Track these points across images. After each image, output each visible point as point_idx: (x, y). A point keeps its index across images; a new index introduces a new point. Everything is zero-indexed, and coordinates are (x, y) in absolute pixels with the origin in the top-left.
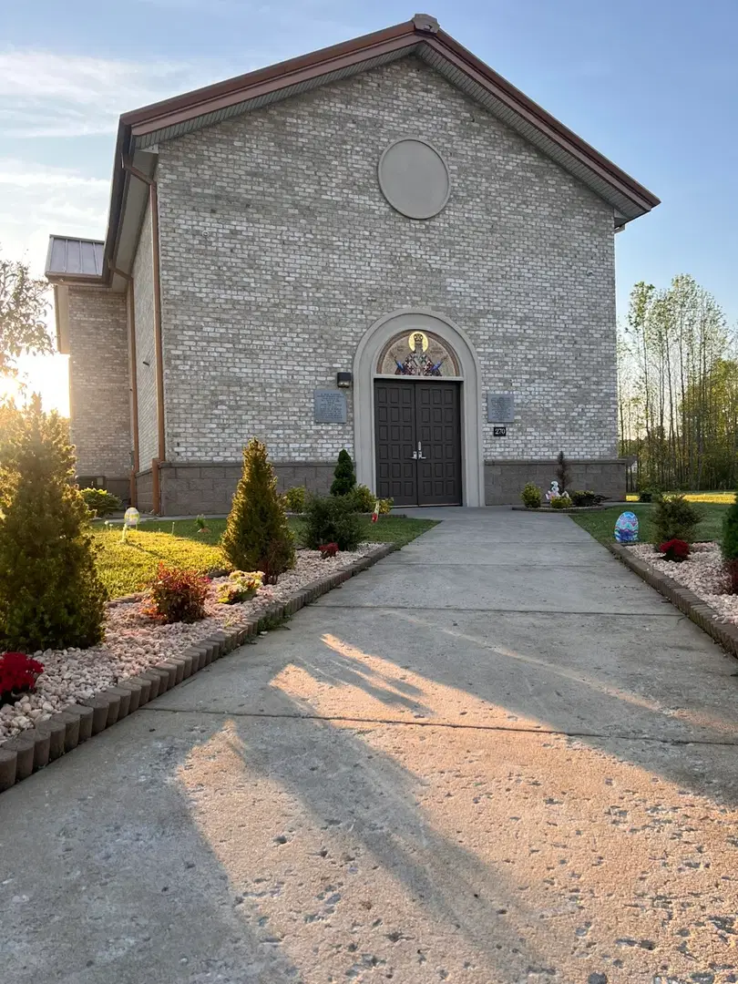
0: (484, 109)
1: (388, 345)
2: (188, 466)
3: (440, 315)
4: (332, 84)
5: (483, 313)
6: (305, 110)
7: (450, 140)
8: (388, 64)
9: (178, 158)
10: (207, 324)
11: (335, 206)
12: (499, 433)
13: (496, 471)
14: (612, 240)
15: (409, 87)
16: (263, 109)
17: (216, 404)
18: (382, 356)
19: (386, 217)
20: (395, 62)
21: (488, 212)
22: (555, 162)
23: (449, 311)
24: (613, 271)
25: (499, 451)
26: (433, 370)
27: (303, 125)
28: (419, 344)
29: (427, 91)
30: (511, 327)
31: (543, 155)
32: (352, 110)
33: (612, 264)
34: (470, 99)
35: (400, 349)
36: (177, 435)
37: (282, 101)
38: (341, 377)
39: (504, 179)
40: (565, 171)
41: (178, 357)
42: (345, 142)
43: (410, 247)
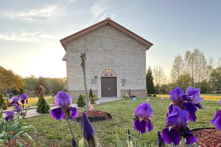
0: (121, 31)
1: (104, 71)
2: (71, 91)
3: (113, 66)
4: (94, 30)
5: (120, 65)
6: (89, 35)
7: (115, 37)
8: (104, 26)
9: (69, 45)
10: (74, 70)
11: (95, 50)
12: (123, 85)
13: (123, 92)
14: (145, 52)
15: (107, 29)
16: (83, 36)
17: (75, 82)
18: (102, 73)
19: (103, 51)
20: (105, 25)
21: (122, 49)
22: (134, 39)
23: (114, 66)
24: (146, 57)
25: (123, 88)
26: (111, 75)
27: (89, 38)
28: (109, 71)
29: (110, 29)
30: (126, 67)
31: (132, 38)
32: (98, 34)
33: (145, 56)
34: (118, 30)
35: (106, 72)
36: (69, 86)
37: (86, 34)
38: (96, 77)
39: (125, 43)
40: (136, 40)
41: (70, 75)
42: (96, 40)
43: (107, 55)
